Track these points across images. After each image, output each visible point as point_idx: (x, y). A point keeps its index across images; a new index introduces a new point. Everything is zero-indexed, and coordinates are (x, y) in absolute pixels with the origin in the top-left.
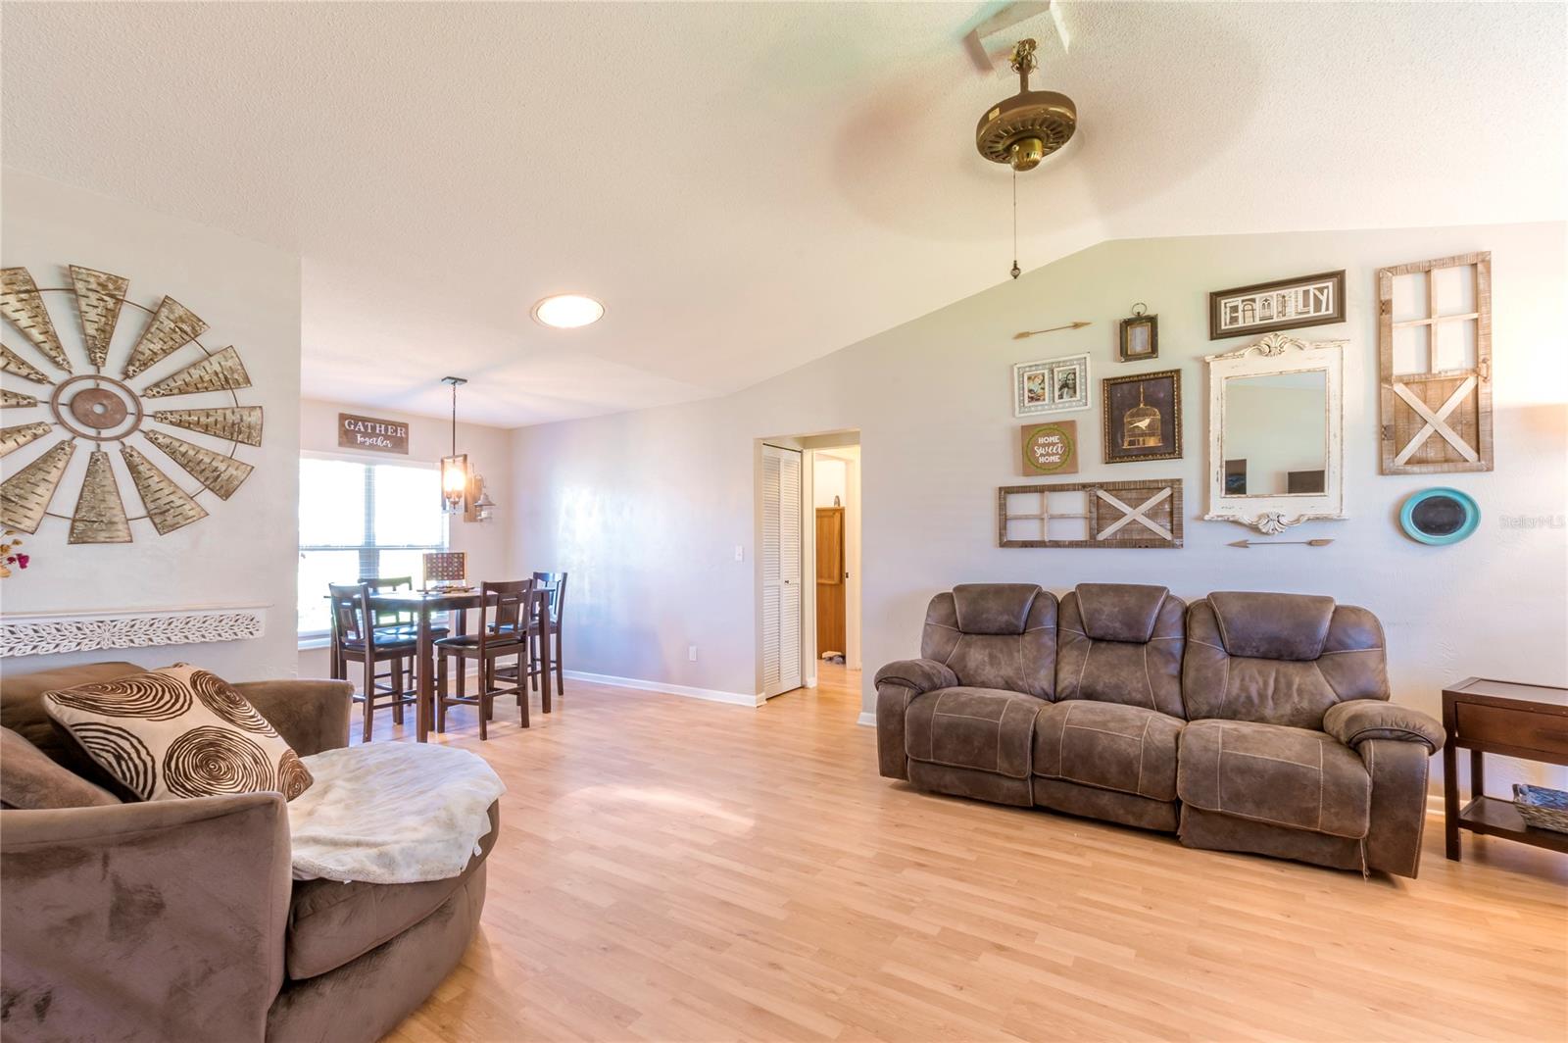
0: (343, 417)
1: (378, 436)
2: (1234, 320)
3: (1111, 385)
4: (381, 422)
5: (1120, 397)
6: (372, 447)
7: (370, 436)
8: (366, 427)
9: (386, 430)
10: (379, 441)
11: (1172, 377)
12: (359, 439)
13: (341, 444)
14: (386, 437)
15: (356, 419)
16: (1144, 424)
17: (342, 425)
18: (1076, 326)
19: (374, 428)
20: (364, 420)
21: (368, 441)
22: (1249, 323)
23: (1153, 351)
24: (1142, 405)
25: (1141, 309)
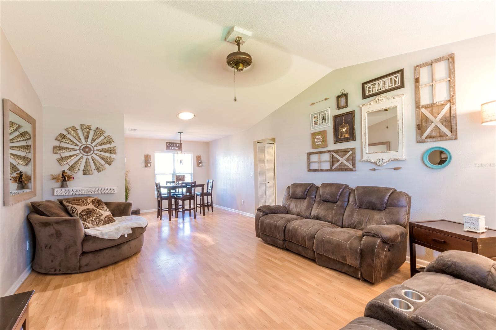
0: (167, 143)
1: (175, 147)
2: (369, 91)
3: (335, 117)
4: (175, 143)
5: (338, 121)
6: (174, 149)
7: (173, 147)
8: (172, 145)
9: (177, 145)
10: (175, 148)
11: (352, 113)
12: (171, 148)
13: (167, 149)
14: (177, 147)
15: (170, 143)
16: (344, 130)
17: (167, 145)
18: (326, 99)
19: (174, 145)
20: (171, 143)
21: (173, 148)
22: (374, 92)
23: (347, 105)
24: (344, 124)
25: (343, 92)
